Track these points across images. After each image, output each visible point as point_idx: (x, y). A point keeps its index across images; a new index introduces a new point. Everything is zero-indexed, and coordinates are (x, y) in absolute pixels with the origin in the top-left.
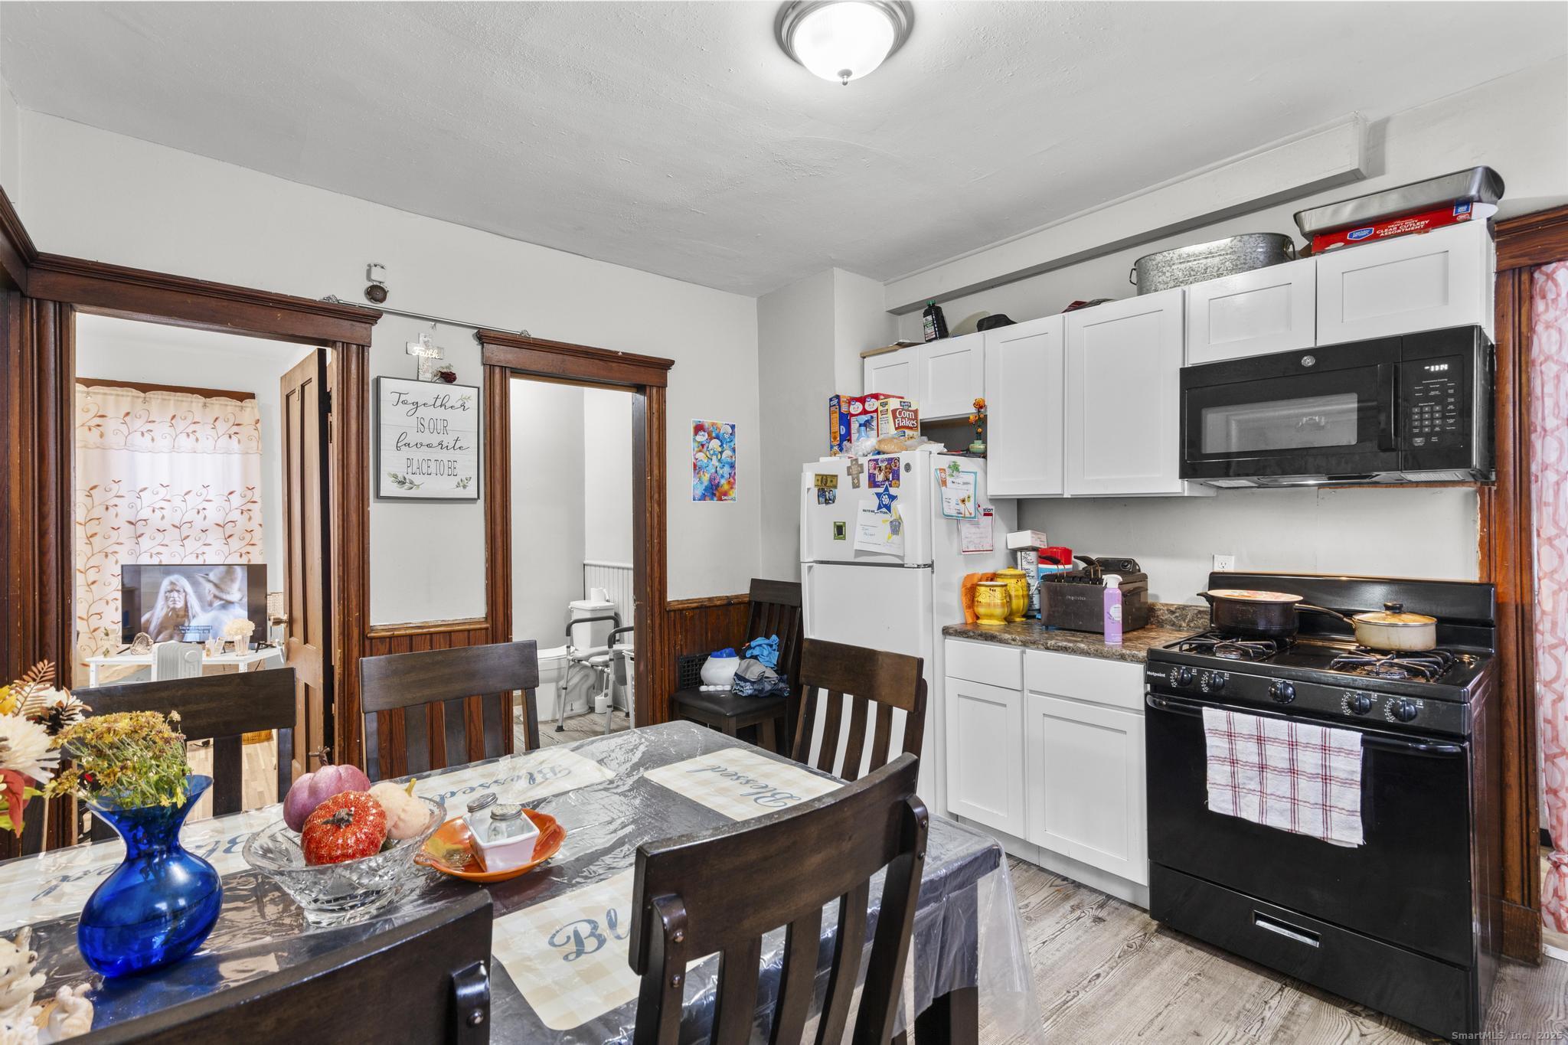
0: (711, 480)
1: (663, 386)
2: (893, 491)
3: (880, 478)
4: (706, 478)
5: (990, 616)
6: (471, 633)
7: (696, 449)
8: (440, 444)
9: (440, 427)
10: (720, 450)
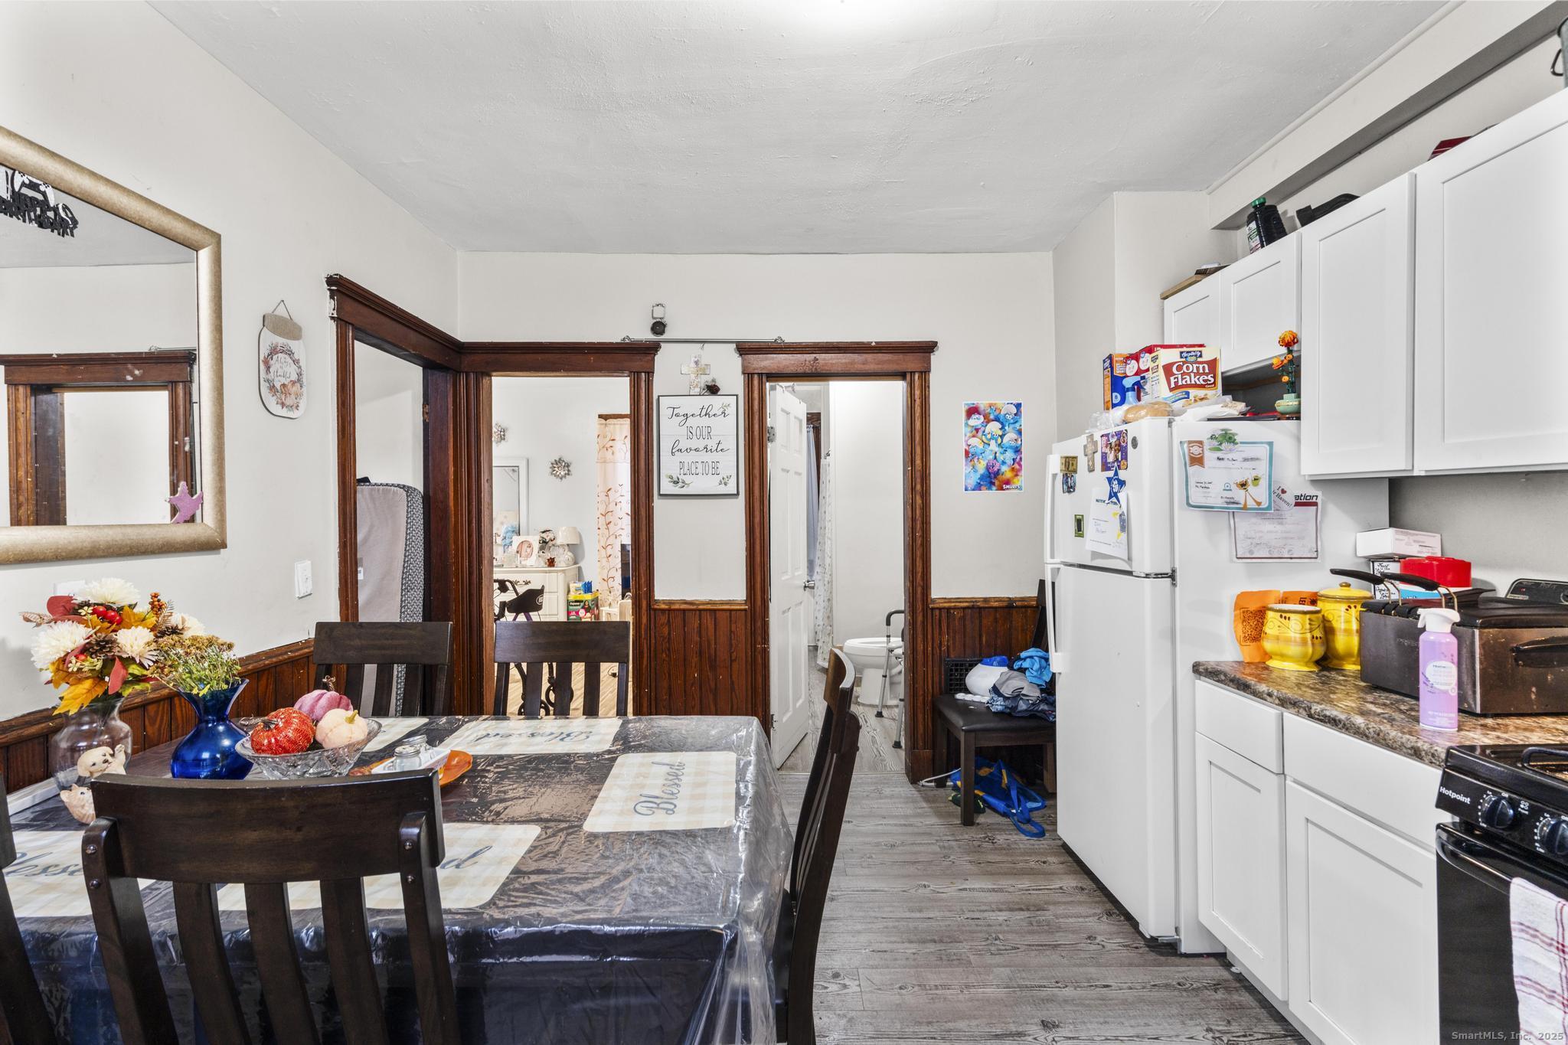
0: (988, 468)
1: (925, 372)
2: (1122, 475)
3: (1111, 458)
4: (981, 467)
5: (1283, 656)
6: (733, 613)
7: (968, 435)
8: (706, 448)
9: (705, 433)
10: (1000, 433)
